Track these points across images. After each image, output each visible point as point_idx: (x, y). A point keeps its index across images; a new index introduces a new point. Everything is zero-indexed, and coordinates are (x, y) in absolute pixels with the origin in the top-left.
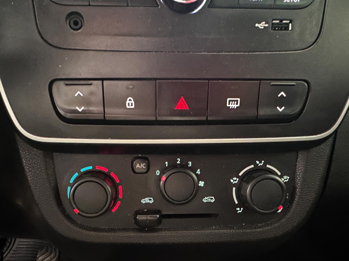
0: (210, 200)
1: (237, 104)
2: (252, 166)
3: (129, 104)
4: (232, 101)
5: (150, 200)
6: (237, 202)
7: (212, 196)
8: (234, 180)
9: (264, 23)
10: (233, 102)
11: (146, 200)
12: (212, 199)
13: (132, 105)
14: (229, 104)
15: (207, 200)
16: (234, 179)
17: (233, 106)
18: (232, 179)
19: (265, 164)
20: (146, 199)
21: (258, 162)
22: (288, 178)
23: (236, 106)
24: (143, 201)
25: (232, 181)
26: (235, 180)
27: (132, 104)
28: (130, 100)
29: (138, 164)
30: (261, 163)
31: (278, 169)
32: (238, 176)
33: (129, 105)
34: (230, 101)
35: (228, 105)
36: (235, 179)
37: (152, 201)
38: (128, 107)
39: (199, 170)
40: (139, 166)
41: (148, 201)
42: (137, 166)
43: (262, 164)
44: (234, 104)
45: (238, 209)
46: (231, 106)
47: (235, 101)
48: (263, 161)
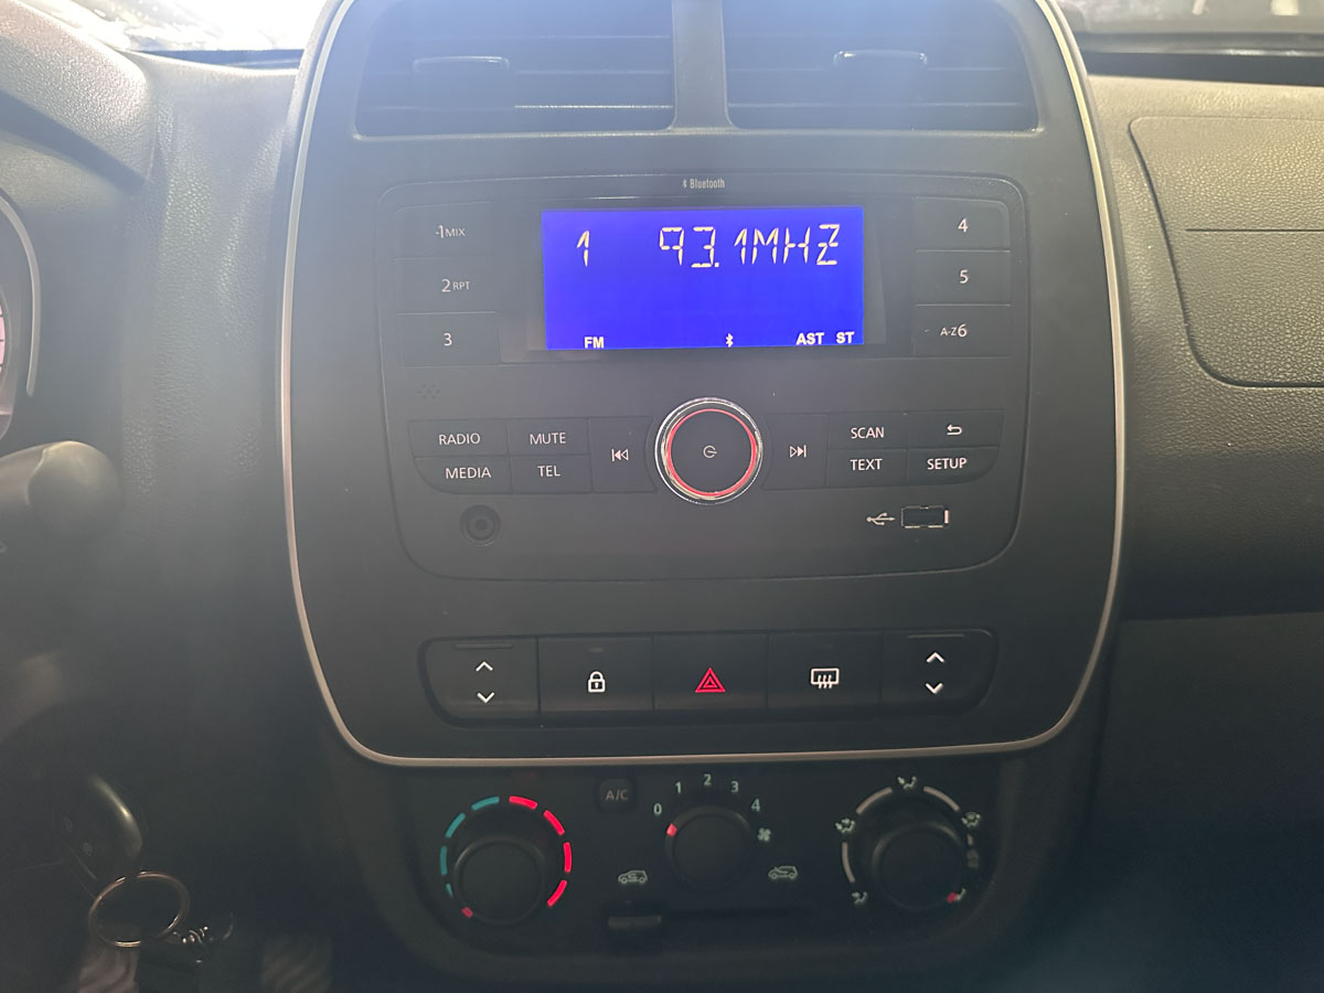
0: (785, 875)
1: (833, 680)
2: (888, 791)
3: (593, 684)
4: (822, 674)
5: (639, 876)
6: (852, 878)
7: (792, 865)
8: (844, 826)
9: (885, 514)
10: (825, 677)
11: (629, 878)
12: (792, 871)
13: (600, 687)
14: (816, 680)
15: (778, 874)
16: (843, 821)
17: (825, 683)
18: (840, 823)
19: (920, 786)
20: (630, 874)
21: (902, 781)
22: (978, 816)
23: (831, 683)
24: (623, 880)
25: (839, 827)
26: (846, 826)
27: (600, 684)
28: (597, 677)
29: (610, 792)
30: (910, 782)
31: (951, 797)
32: (853, 816)
33: (593, 687)
34: (816, 674)
35: (813, 683)
36: (846, 821)
37: (646, 879)
38: (590, 690)
39: (757, 802)
40: (612, 797)
41: (635, 880)
42: (608, 797)
43: (911, 786)
44: (827, 680)
45: (856, 895)
46: (820, 683)
47: (827, 674)
48: (914, 778)
